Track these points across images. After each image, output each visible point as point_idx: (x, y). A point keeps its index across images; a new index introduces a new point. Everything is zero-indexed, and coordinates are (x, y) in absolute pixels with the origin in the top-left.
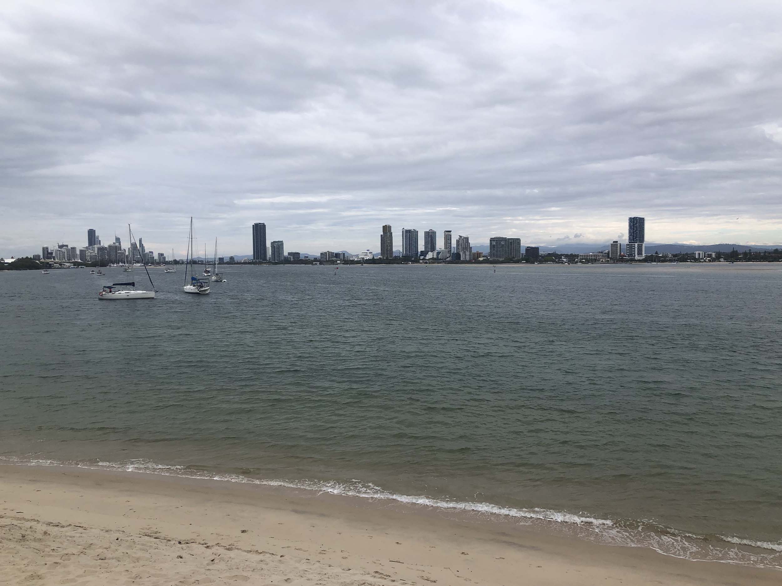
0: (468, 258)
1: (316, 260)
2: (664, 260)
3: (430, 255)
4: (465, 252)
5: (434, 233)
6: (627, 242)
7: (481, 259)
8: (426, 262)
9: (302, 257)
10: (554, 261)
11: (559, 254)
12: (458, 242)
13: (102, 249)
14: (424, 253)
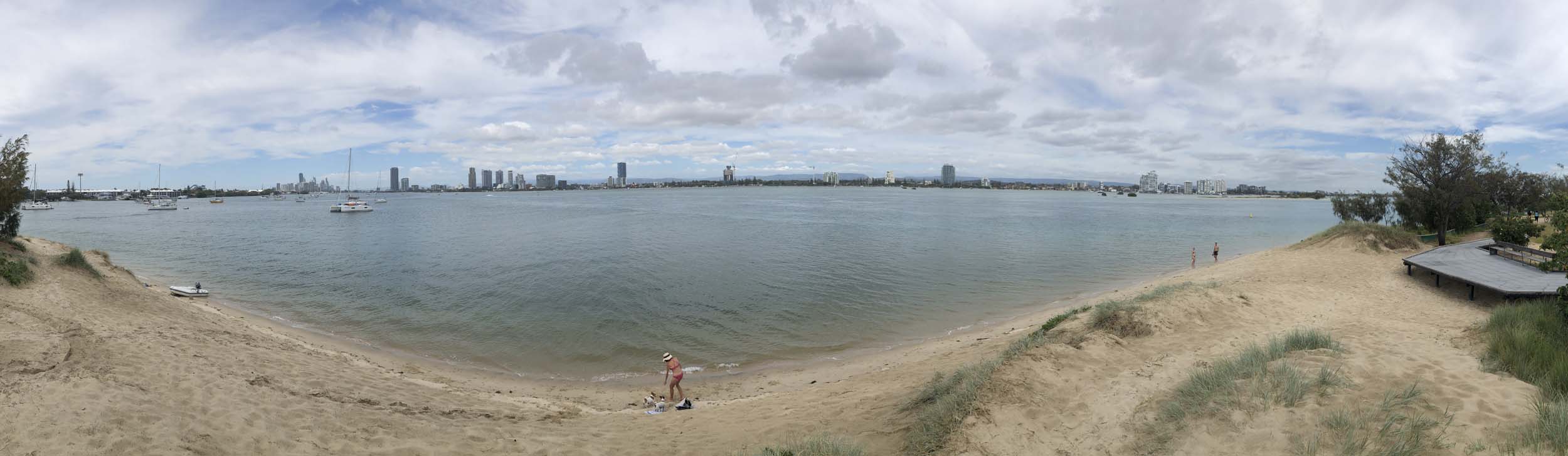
0: (523, 188)
1: (428, 190)
2: (638, 187)
3: (499, 186)
4: (521, 184)
5: (502, 172)
6: (617, 177)
7: (531, 188)
8: (497, 190)
9: (420, 188)
10: (575, 188)
11: (578, 184)
12: (517, 177)
13: (306, 184)
14: (496, 185)
